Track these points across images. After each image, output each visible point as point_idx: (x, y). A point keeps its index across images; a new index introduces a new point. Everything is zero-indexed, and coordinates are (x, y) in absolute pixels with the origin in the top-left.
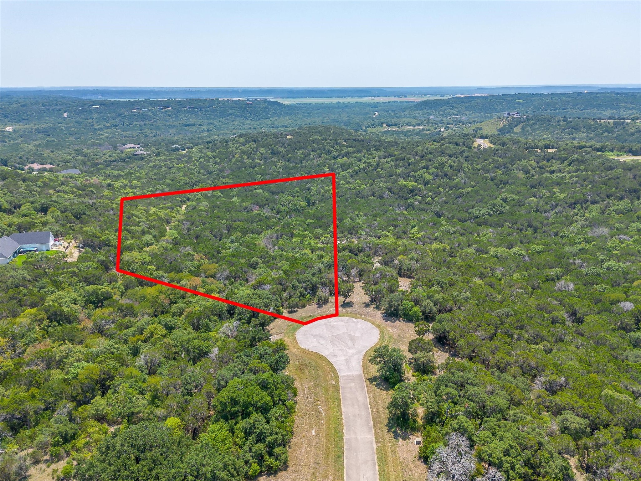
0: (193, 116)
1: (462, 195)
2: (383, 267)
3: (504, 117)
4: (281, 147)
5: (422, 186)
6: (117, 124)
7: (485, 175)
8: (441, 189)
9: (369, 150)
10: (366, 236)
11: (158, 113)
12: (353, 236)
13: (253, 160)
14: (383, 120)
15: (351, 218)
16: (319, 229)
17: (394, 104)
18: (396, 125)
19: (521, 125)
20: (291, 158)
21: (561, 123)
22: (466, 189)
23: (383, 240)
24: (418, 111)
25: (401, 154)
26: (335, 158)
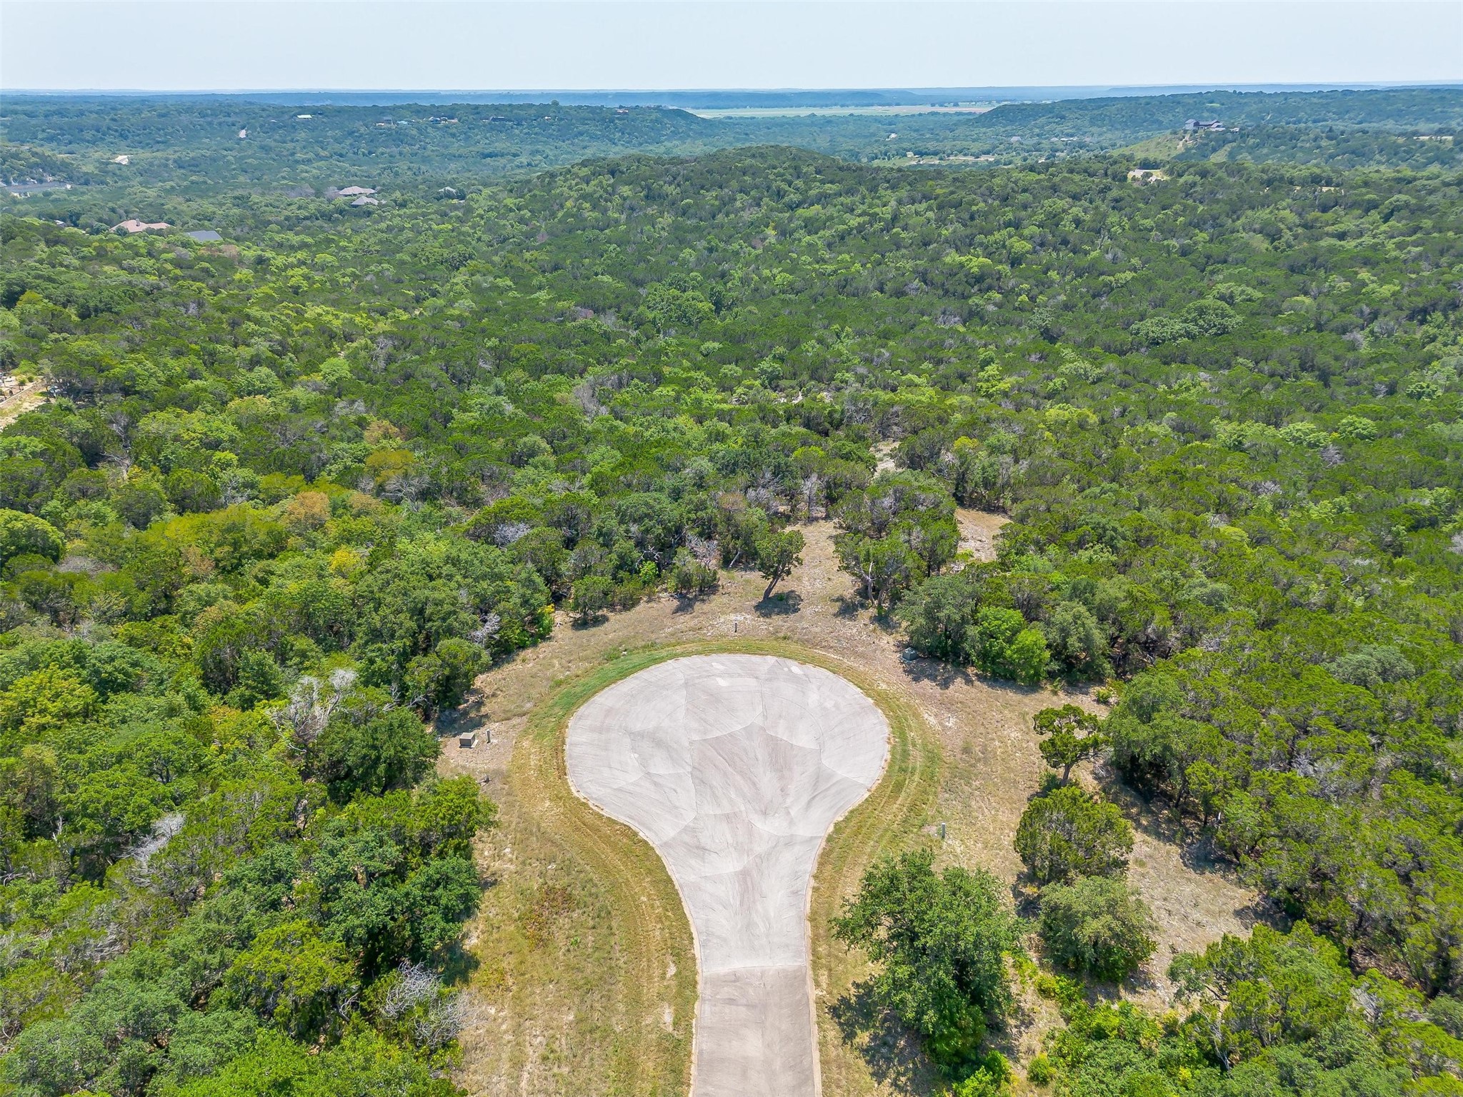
0: (503, 136)
1: (1109, 288)
2: (907, 474)
3: (1185, 131)
4: (670, 184)
5: (1005, 268)
6: (344, 152)
7: (1166, 243)
8: (1053, 274)
9: (874, 189)
10: (858, 385)
11: (430, 130)
12: (823, 386)
13: (605, 211)
14: (906, 145)
15: (820, 341)
16: (733, 366)
17: (932, 118)
18: (935, 154)
19: (1228, 148)
20: (689, 206)
21: (1324, 143)
22: (1118, 275)
23: (904, 395)
24: (984, 130)
25: (952, 193)
26: (792, 207)
